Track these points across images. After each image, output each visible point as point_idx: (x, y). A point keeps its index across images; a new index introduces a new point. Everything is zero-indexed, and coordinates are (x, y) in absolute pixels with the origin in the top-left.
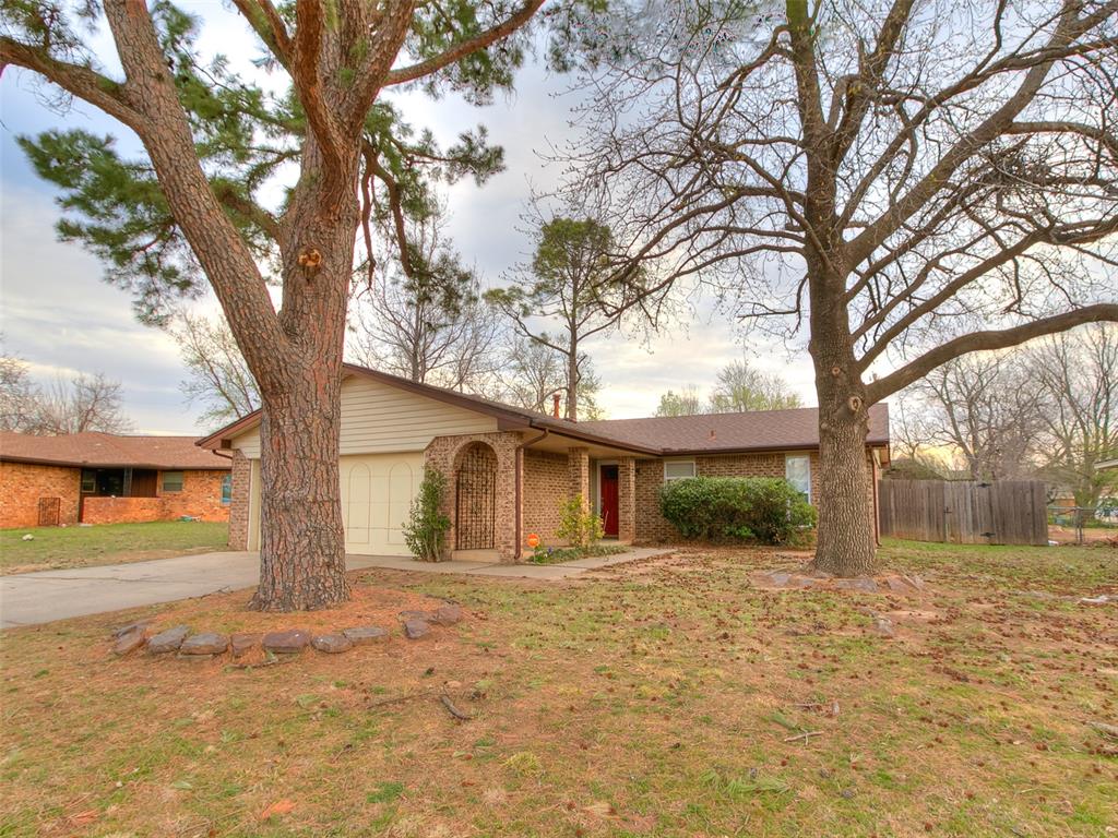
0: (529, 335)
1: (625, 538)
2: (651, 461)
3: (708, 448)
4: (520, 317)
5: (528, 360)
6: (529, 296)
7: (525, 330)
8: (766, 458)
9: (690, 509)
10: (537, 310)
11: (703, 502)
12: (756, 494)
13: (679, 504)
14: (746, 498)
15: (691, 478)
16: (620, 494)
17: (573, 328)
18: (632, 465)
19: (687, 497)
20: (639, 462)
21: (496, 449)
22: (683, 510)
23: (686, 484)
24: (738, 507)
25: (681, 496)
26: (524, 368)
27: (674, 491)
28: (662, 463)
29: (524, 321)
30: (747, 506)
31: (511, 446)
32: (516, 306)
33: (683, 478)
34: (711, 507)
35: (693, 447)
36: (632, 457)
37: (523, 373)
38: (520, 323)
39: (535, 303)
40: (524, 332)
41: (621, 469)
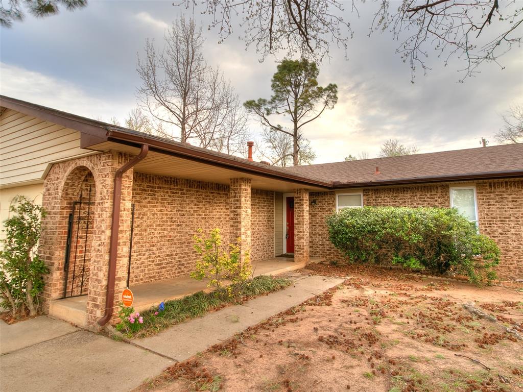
0: (271, 125)
1: (299, 260)
2: (325, 194)
3: (374, 180)
4: (265, 115)
5: (276, 143)
6: (269, 103)
7: (268, 122)
8: (429, 189)
9: (356, 238)
10: (275, 111)
11: (369, 232)
12: (426, 226)
13: (346, 234)
14: (415, 230)
15: (357, 207)
16: (296, 221)
17: (295, 121)
18: (306, 197)
19: (354, 227)
20: (312, 194)
21: (96, 174)
22: (350, 239)
23: (353, 214)
24: (406, 238)
25: (347, 226)
26: (275, 148)
27: (341, 221)
28: (334, 195)
29: (267, 117)
30: (416, 238)
31: (108, 170)
32: (263, 110)
33: (350, 208)
34: (378, 238)
35: (361, 180)
36: (306, 190)
37: (274, 150)
38: (265, 118)
39: (273, 107)
40: (267, 124)
41: (296, 200)
